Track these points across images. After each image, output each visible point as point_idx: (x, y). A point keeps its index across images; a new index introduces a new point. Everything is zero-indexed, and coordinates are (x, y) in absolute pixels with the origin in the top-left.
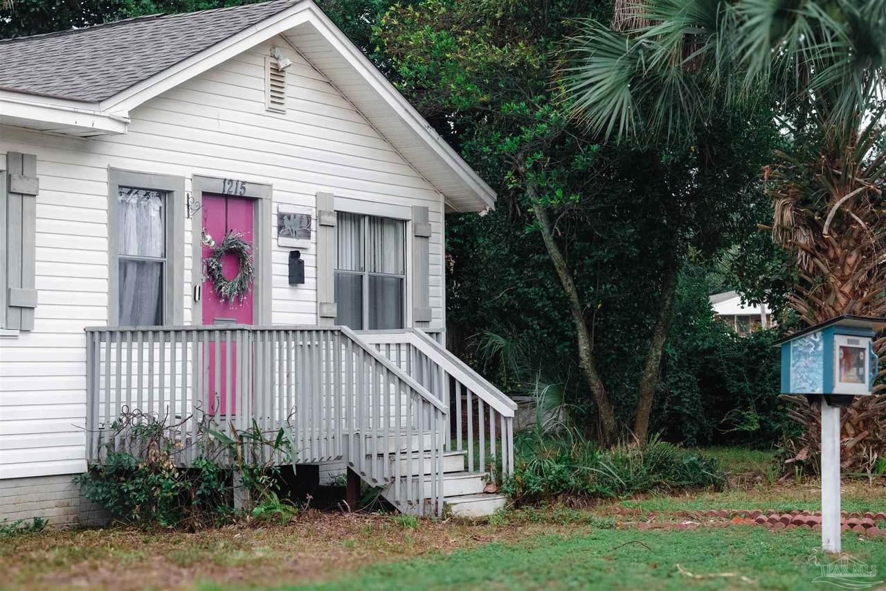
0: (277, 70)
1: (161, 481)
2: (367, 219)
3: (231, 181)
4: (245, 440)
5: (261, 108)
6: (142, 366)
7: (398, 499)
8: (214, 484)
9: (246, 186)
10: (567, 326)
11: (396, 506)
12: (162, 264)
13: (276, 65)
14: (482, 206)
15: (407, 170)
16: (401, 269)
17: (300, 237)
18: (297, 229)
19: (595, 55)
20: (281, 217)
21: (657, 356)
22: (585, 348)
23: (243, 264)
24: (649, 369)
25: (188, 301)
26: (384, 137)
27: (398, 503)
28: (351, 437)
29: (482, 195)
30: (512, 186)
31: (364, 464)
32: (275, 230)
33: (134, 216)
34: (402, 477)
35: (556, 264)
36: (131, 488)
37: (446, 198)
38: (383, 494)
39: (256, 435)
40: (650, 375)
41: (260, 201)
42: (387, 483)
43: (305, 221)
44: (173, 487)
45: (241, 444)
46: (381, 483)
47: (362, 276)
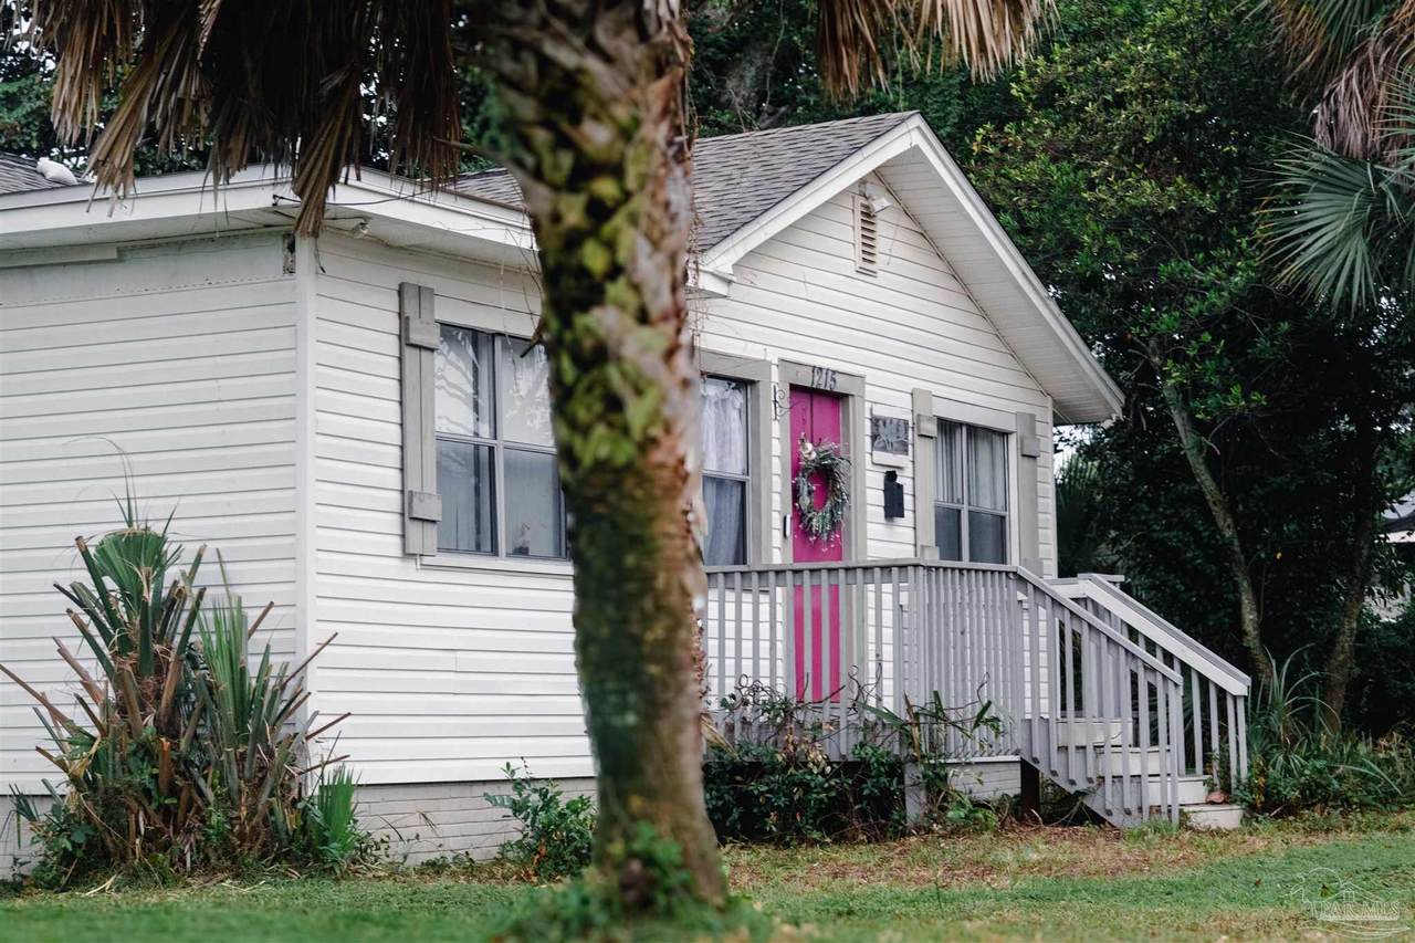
0: (868, 215)
1: (808, 777)
2: (964, 429)
3: (821, 369)
4: (922, 720)
5: (850, 267)
6: (724, 628)
7: (1109, 807)
8: (884, 779)
9: (837, 376)
10: (1227, 586)
11: (1105, 817)
12: (743, 484)
13: (867, 207)
14: (1106, 414)
15: (1008, 361)
16: (1000, 502)
17: (896, 451)
18: (893, 439)
19: (1317, 190)
20: (875, 421)
21: (1351, 630)
22: (1251, 617)
23: (833, 486)
24: (1340, 649)
25: (777, 535)
26: (984, 314)
27: (1109, 813)
28: (1036, 724)
29: (1108, 397)
30: (1173, 381)
31: (1056, 761)
32: (868, 440)
33: (713, 416)
34: (1114, 777)
35: (1209, 497)
36: (764, 788)
37: (1056, 403)
38: (1087, 802)
39: (938, 714)
40: (1341, 657)
41: (850, 398)
42: (1092, 785)
43: (902, 428)
44: (826, 785)
45: (918, 725)
46: (1082, 786)
47: (959, 511)
